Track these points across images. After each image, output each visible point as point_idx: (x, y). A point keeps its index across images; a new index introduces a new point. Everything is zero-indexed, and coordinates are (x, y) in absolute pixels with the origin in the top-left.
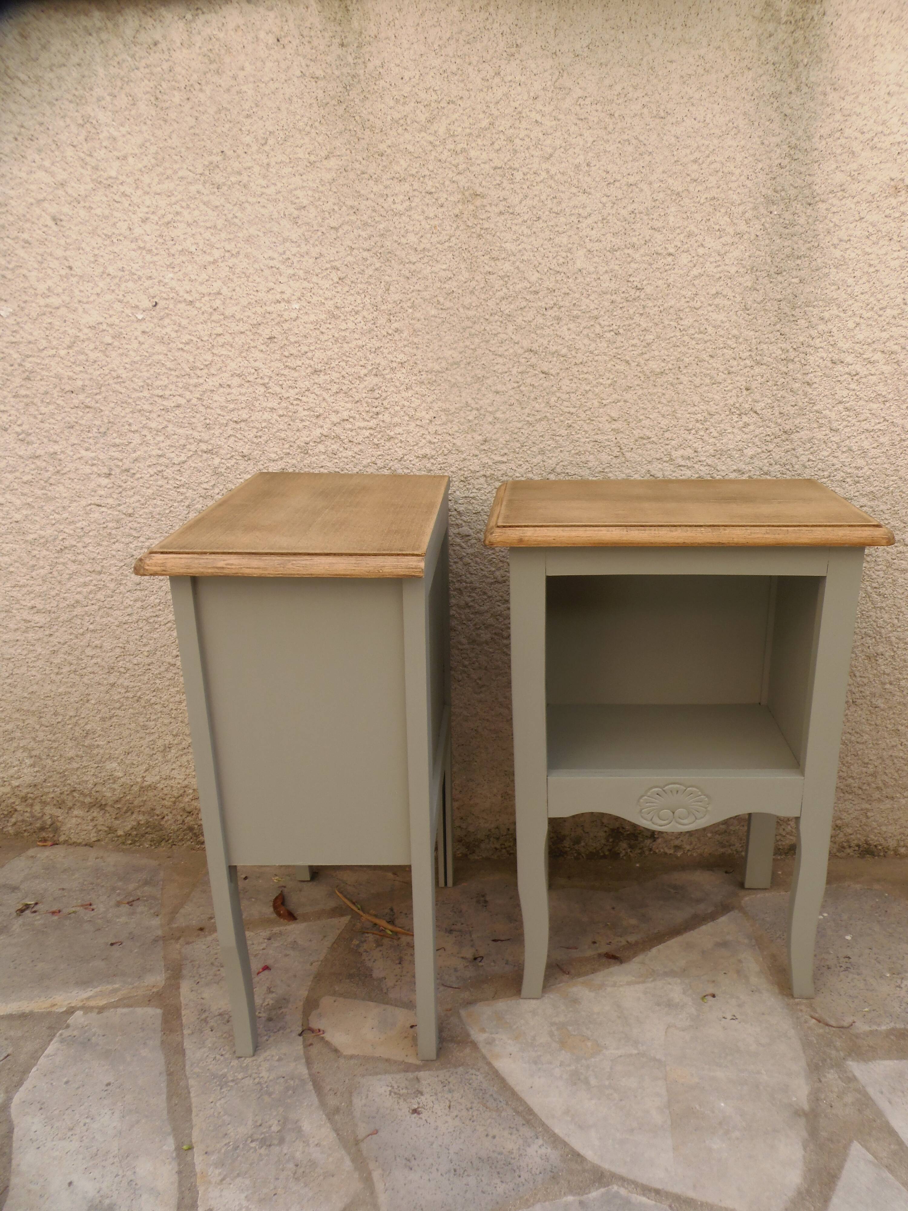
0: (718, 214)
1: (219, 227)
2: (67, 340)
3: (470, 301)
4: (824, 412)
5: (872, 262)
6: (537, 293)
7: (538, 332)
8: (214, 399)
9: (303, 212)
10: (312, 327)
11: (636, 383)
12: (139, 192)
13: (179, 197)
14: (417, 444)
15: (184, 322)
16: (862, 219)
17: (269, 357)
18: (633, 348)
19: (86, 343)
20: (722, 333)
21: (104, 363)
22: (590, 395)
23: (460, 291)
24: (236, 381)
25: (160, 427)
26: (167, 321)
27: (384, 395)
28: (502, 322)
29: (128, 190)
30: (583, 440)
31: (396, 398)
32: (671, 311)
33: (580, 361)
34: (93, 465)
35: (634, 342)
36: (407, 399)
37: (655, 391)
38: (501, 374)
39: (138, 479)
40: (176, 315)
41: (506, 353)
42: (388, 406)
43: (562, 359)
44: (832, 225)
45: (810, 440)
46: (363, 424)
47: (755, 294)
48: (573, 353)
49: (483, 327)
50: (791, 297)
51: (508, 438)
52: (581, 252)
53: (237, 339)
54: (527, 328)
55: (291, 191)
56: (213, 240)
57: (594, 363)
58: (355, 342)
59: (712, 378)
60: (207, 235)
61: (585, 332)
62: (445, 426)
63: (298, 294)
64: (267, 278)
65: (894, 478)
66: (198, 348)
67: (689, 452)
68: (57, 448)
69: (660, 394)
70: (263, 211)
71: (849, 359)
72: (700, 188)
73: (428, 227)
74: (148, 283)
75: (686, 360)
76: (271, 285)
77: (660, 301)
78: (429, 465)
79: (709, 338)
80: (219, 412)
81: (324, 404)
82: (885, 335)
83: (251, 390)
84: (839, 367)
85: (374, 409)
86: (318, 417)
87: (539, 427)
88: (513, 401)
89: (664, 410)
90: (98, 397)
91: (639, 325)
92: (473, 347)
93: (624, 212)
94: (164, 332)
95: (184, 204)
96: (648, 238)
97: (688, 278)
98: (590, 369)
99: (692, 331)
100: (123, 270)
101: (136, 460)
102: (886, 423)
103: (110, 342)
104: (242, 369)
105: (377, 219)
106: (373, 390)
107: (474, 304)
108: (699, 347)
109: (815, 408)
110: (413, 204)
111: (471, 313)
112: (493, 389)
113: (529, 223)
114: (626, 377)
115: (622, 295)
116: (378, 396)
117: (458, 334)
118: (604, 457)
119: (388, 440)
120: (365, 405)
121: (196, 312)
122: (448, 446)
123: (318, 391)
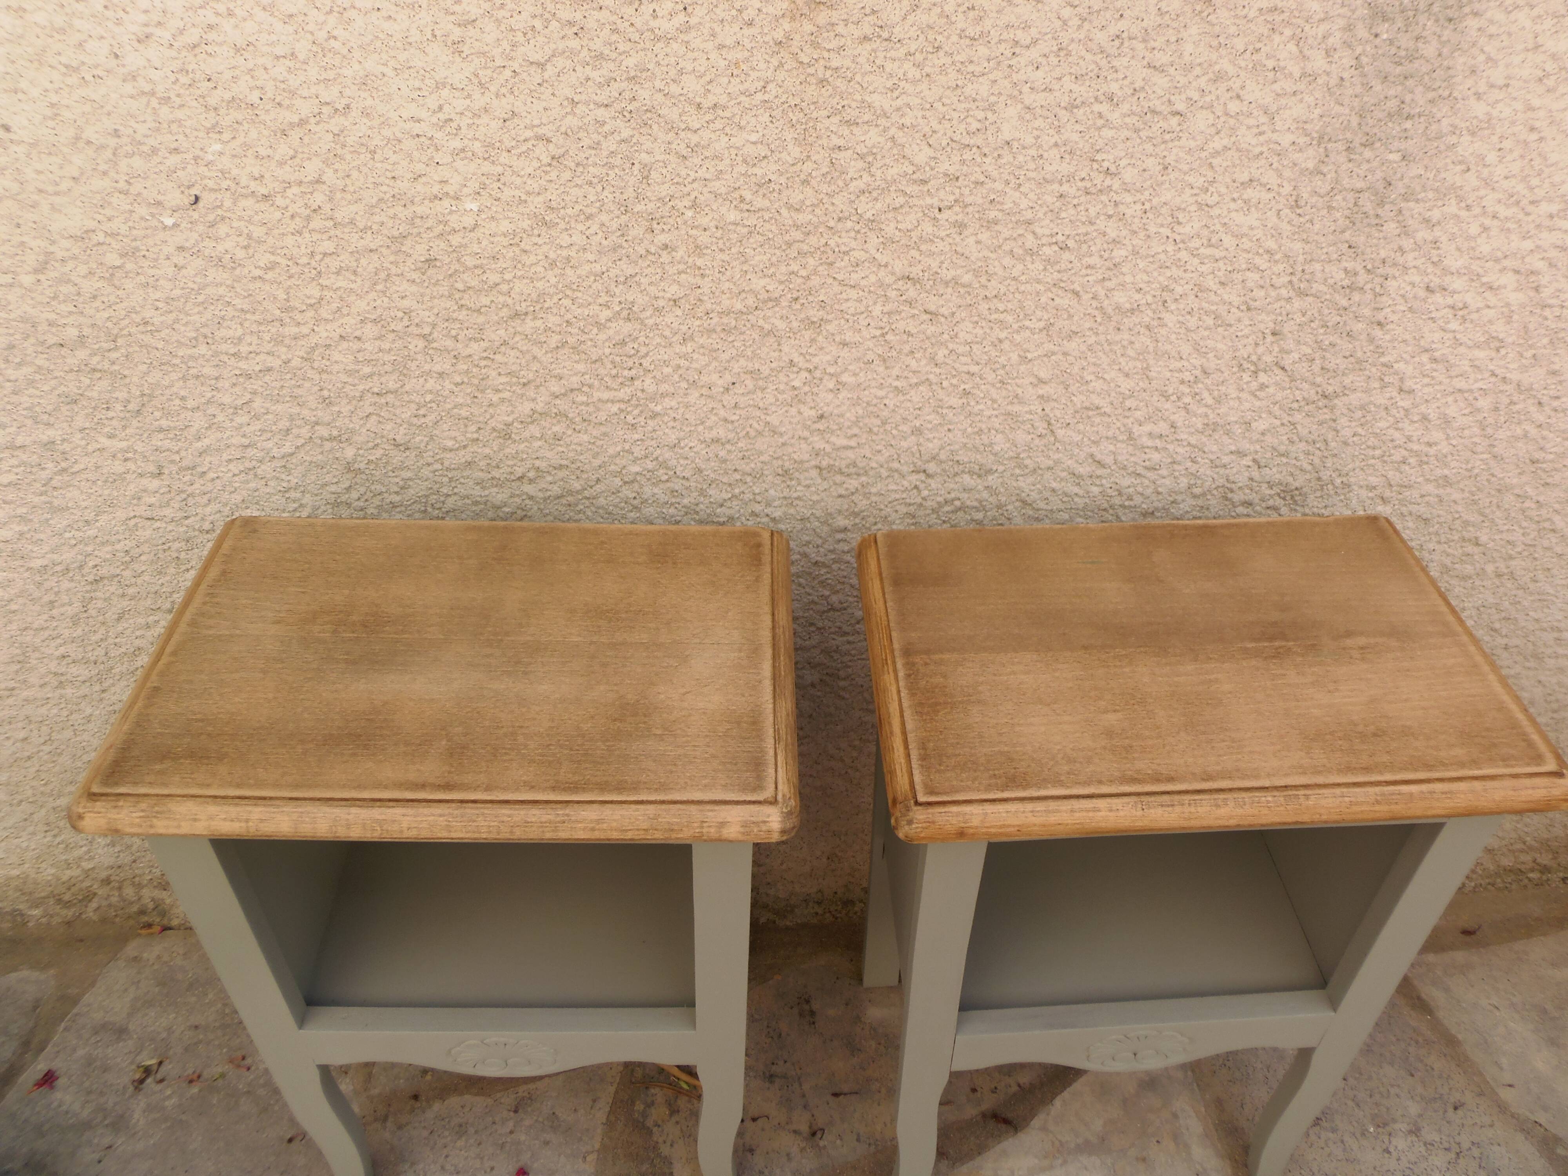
0: (1277, 38)
1: (301, 57)
2: (31, 260)
3: (801, 197)
4: (1396, 366)
5: (1537, 124)
6: (924, 182)
7: (923, 247)
8: (334, 359)
9: (472, 32)
10: (505, 241)
11: (1087, 325)
14: (703, 423)
15: (258, 232)
16: (1537, 47)
17: (428, 291)
18: (1089, 271)
19: (70, 265)
20: (1246, 244)
21: (112, 298)
22: (1006, 345)
23: (783, 180)
24: (370, 331)
25: (239, 402)
26: (223, 229)
27: (643, 350)
30: (987, 413)
31: (665, 354)
32: (1164, 211)
33: (994, 293)
34: (126, 460)
35: (1091, 261)
36: (685, 356)
37: (1117, 338)
38: (853, 315)
39: (213, 480)
40: (241, 218)
41: (863, 283)
42: (651, 368)
43: (962, 291)
44: (1482, 58)
45: (1362, 407)
46: (606, 395)
47: (1318, 181)
48: (983, 279)
49: (823, 241)
50: (1380, 185)
51: (860, 412)
52: (1013, 111)
53: (363, 262)
54: (903, 242)
56: (293, 81)
57: (1018, 296)
58: (587, 267)
59: (1217, 317)
60: (280, 70)
61: (1006, 247)
62: (751, 396)
63: (474, 185)
64: (410, 155)
65: (1485, 456)
66: (290, 277)
67: (1162, 427)
68: (51, 433)
69: (1125, 343)
70: (390, 27)
71: (1458, 284)
73: (723, 63)
74: (173, 160)
75: (1179, 290)
76: (420, 168)
77: (1147, 193)
78: (722, 454)
79: (1223, 254)
80: (344, 378)
81: (535, 366)
82: (1528, 245)
83: (399, 344)
84: (1438, 298)
85: (626, 373)
86: (524, 385)
87: (916, 396)
88: (870, 356)
89: (1130, 366)
90: (114, 355)
91: (1104, 234)
92: (804, 273)
93: (1101, 37)
94: (220, 248)
96: (1139, 83)
97: (1203, 154)
98: (1010, 306)
99: (1195, 243)
100: (116, 133)
101: (205, 451)
102: (1493, 379)
103: (118, 263)
104: (379, 311)
105: (622, 47)
106: (623, 343)
107: (808, 203)
108: (1203, 268)
109: (1382, 360)
111: (802, 218)
112: (837, 339)
113: (919, 57)
114: (1071, 317)
115: (1080, 184)
116: (633, 352)
117: (778, 252)
118: (1021, 437)
119: (652, 418)
120: (610, 366)
121: (278, 215)
122: (755, 425)
123: (523, 345)
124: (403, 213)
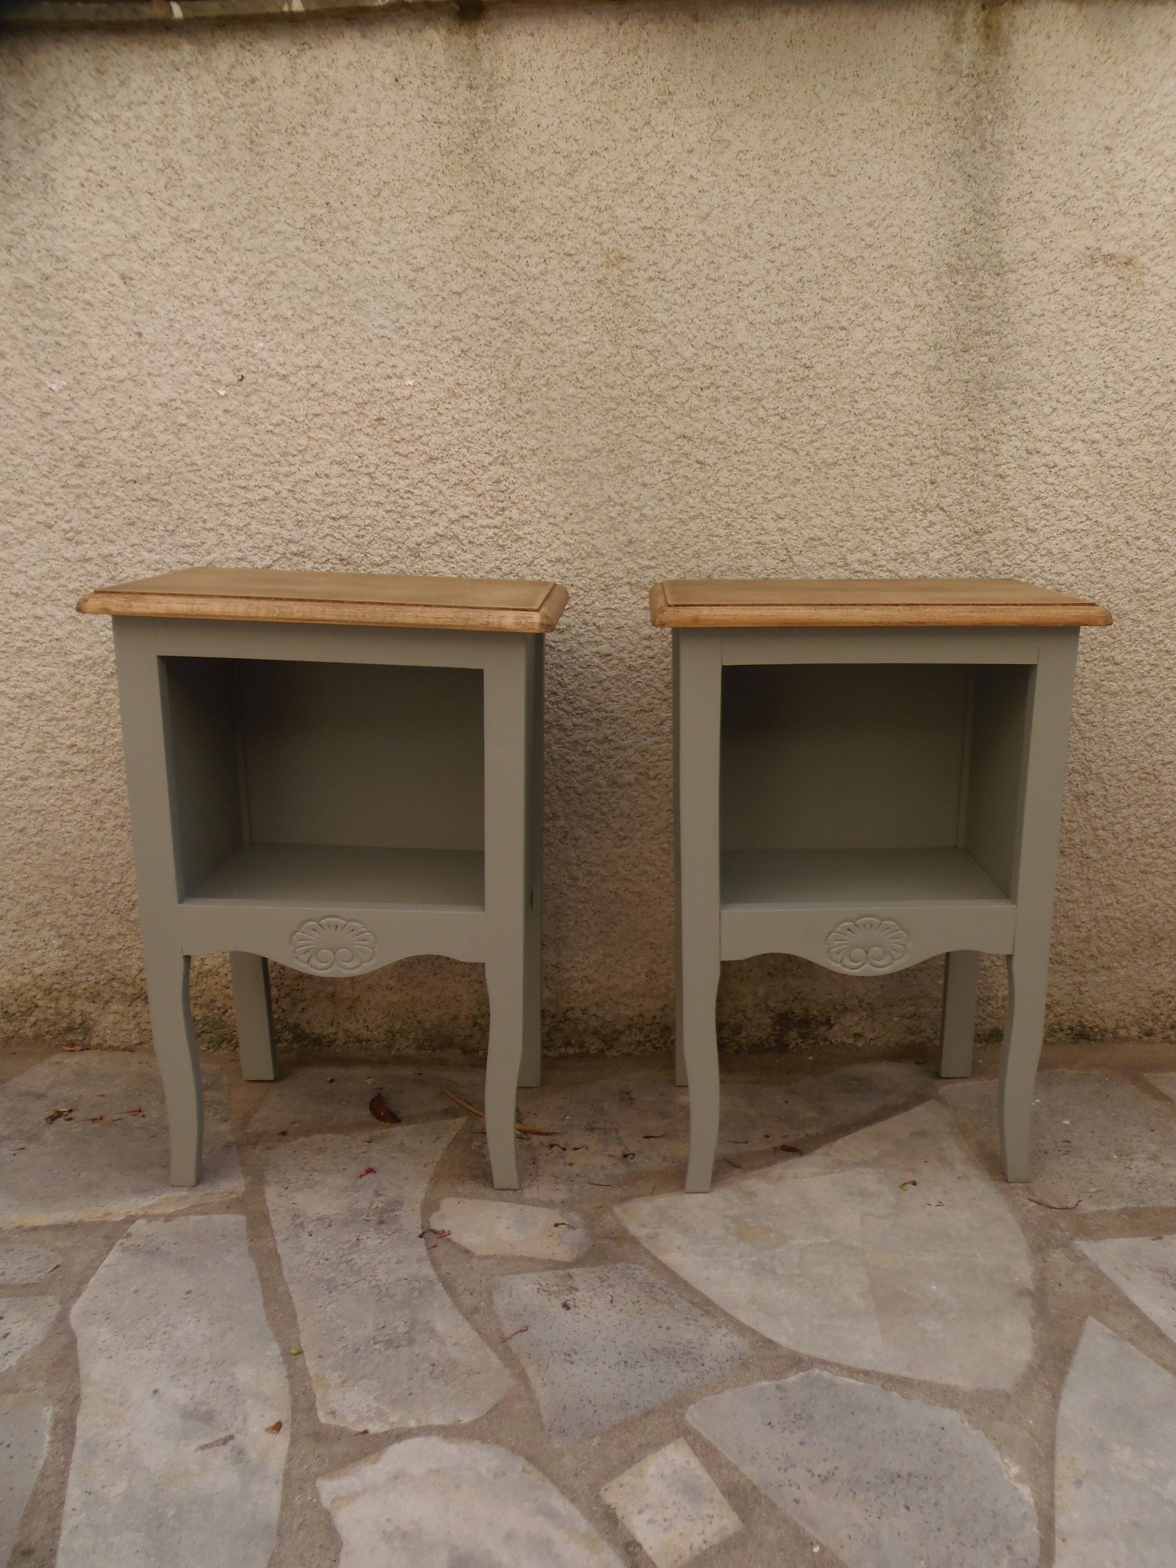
0: (896, 284)
1: (321, 290)
2: (132, 420)
3: (614, 378)
4: (1020, 510)
5: (1068, 340)
6: (691, 370)
7: (693, 415)
8: (309, 491)
9: (421, 274)
10: (428, 407)
11: (805, 475)
12: (227, 248)
13: (275, 254)
14: (550, 545)
15: (275, 400)
16: (1056, 291)
17: (376, 442)
18: (802, 435)
19: (155, 423)
20: (903, 418)
21: (176, 447)
22: (753, 489)
24: (336, 470)
25: (241, 525)
26: (254, 399)
27: (512, 487)
28: (650, 403)
29: (214, 246)
30: (744, 541)
31: (526, 491)
32: (845, 392)
33: (741, 449)
35: (803, 428)
36: (539, 492)
37: (827, 484)
38: (650, 463)
40: (267, 391)
41: (655, 440)
42: (516, 501)
43: (720, 447)
44: (1023, 297)
45: (1004, 542)
46: (486, 522)
47: (939, 374)
48: (733, 440)
49: (628, 409)
50: (979, 378)
51: (657, 538)
52: (742, 325)
53: (338, 420)
54: (680, 411)
55: (407, 250)
56: (314, 304)
57: (757, 452)
58: (479, 426)
59: (891, 469)
60: (307, 298)
61: (747, 416)
62: (582, 524)
63: (413, 368)
64: (376, 350)
66: (290, 431)
67: (867, 555)
68: (112, 549)
69: (832, 488)
70: (374, 272)
71: (1046, 448)
72: (876, 254)
73: (566, 293)
74: (233, 353)
75: (863, 449)
76: (381, 357)
77: (832, 381)
78: (563, 571)
79: (888, 423)
80: (313, 506)
81: (440, 498)
82: (1086, 422)
83: (353, 480)
84: (1035, 458)
85: (500, 504)
86: (432, 513)
87: (694, 526)
88: (662, 495)
89: (837, 506)
90: (166, 488)
91: (809, 409)
92: (616, 432)
93: (791, 280)
94: (250, 411)
95: (280, 263)
96: (817, 310)
97: (864, 356)
98: (752, 459)
99: (868, 416)
100: (203, 337)
103: (184, 422)
104: (343, 456)
105: (507, 284)
106: (498, 482)
107: (618, 383)
108: (876, 434)
109: (1009, 505)
110: (550, 268)
111: (615, 393)
112: (640, 480)
113: (683, 290)
114: (793, 468)
115: (789, 374)
116: (505, 488)
117: (600, 417)
118: (769, 561)
119: (516, 541)
120: (489, 499)
121: (290, 388)
122: (586, 548)
123: (433, 483)
124: (367, 387)
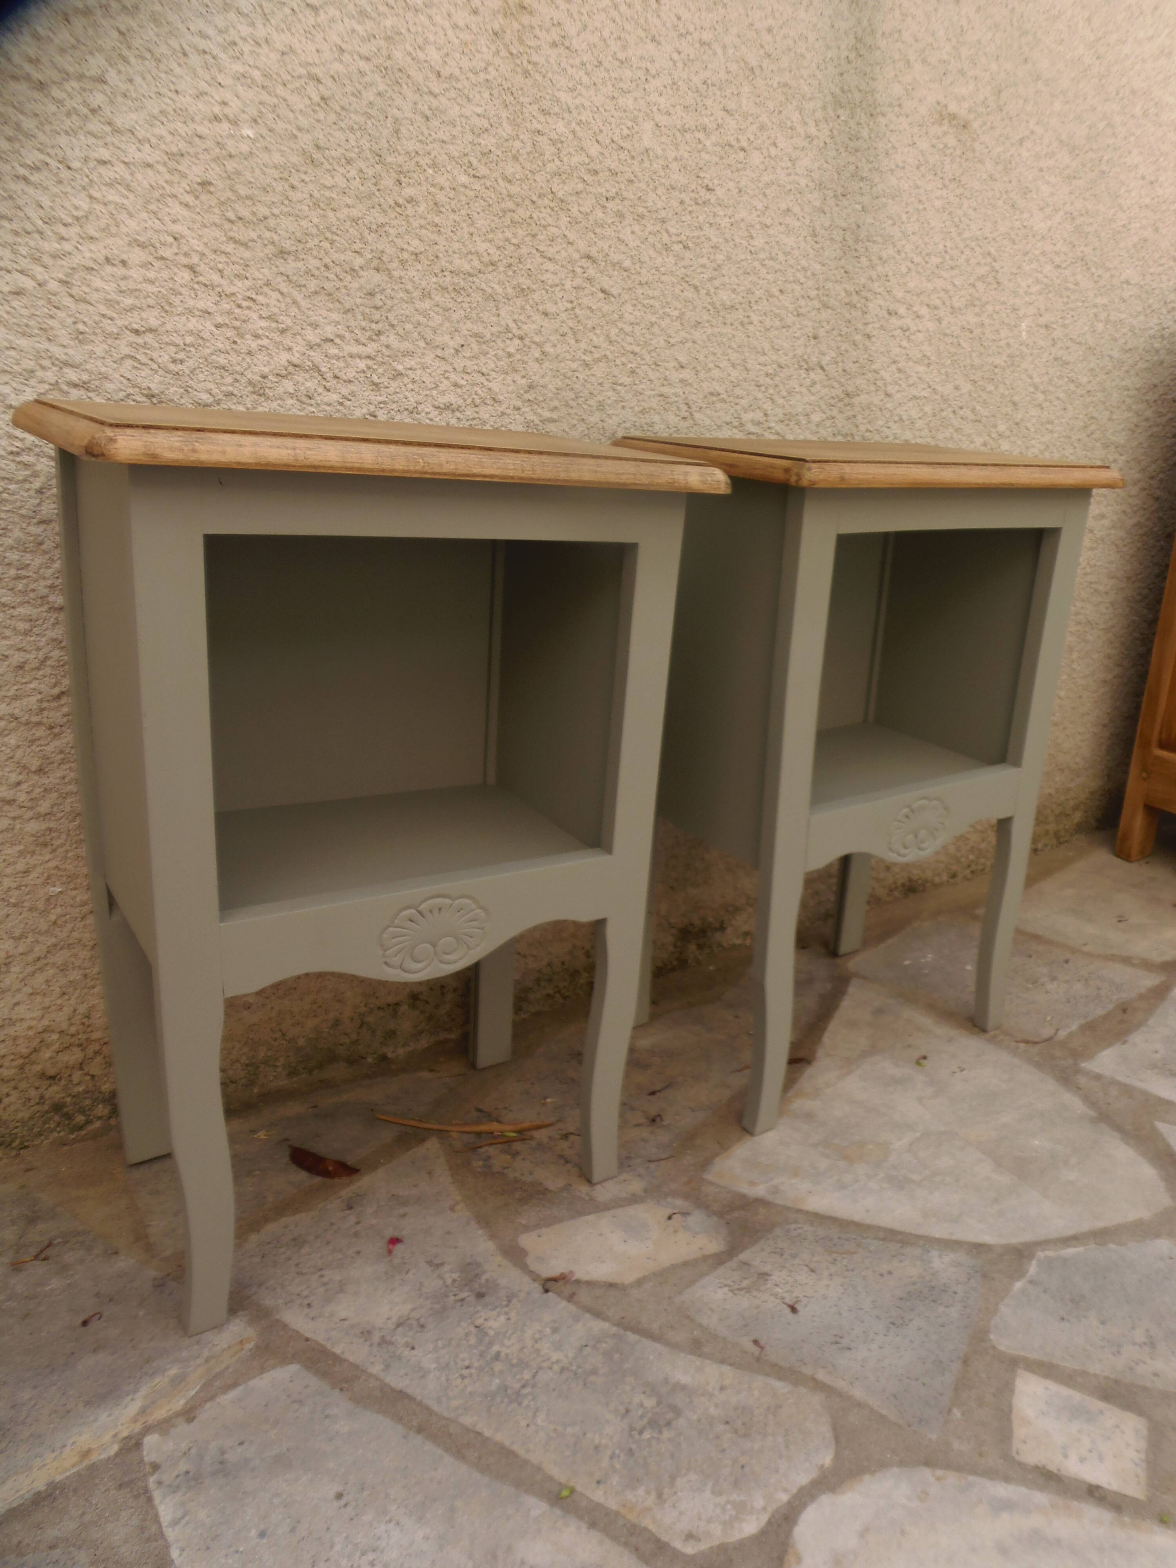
0: (790, 107)
3: (512, 169)
4: (881, 373)
6: (596, 173)
7: (598, 230)
10: (276, 174)
11: (705, 317)
14: (437, 386)
16: (914, 144)
17: (199, 218)
18: (702, 270)
20: (792, 262)
22: (656, 329)
23: (499, 153)
24: (137, 255)
27: (389, 303)
28: (552, 209)
30: (648, 393)
31: (408, 309)
32: (742, 225)
33: (645, 279)
35: (704, 261)
36: (423, 313)
37: (725, 331)
38: (551, 286)
41: (557, 257)
42: (395, 322)
43: (625, 274)
44: (890, 145)
46: (356, 349)
47: (823, 218)
48: (637, 266)
49: (528, 213)
50: (854, 227)
51: (560, 383)
52: (648, 126)
54: (583, 223)
57: (660, 285)
58: (346, 211)
59: (781, 319)
61: (651, 239)
62: (475, 361)
63: (252, 111)
67: (759, 416)
69: (730, 336)
72: (773, 67)
73: (456, 41)
75: (758, 293)
76: (203, 86)
77: (731, 209)
81: (294, 311)
83: (166, 275)
85: (374, 326)
86: (283, 331)
87: (600, 370)
88: (565, 329)
89: (734, 356)
91: (709, 239)
92: (515, 241)
93: (696, 80)
96: (720, 121)
97: (760, 185)
98: (656, 293)
99: (762, 256)
104: (149, 233)
106: (371, 294)
107: (517, 176)
108: (769, 277)
111: (513, 189)
112: (541, 308)
113: (588, 67)
114: (695, 308)
115: (692, 195)
116: (380, 304)
117: (496, 219)
118: (672, 418)
119: (394, 378)
120: (360, 317)
122: (480, 392)
123: (284, 287)
124: (182, 129)
